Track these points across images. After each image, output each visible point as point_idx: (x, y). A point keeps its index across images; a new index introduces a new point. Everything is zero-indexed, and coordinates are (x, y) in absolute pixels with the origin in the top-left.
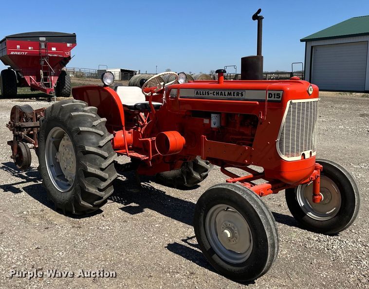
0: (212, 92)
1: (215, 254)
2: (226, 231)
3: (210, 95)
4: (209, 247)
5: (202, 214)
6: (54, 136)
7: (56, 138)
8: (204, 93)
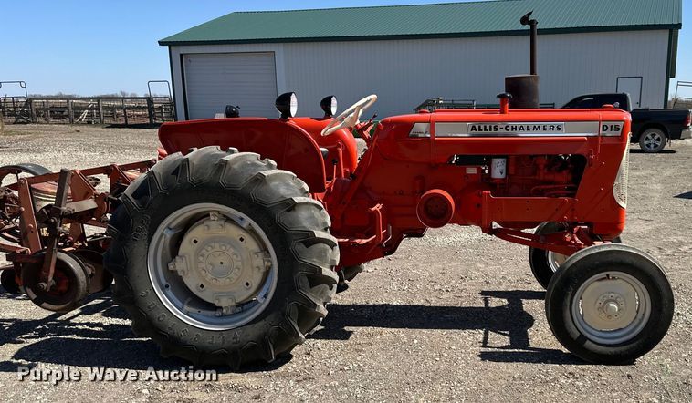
0: (504, 126)
1: (588, 342)
2: (611, 305)
3: (500, 131)
4: (578, 334)
5: (570, 293)
6: (172, 226)
7: (175, 228)
8: (488, 128)
